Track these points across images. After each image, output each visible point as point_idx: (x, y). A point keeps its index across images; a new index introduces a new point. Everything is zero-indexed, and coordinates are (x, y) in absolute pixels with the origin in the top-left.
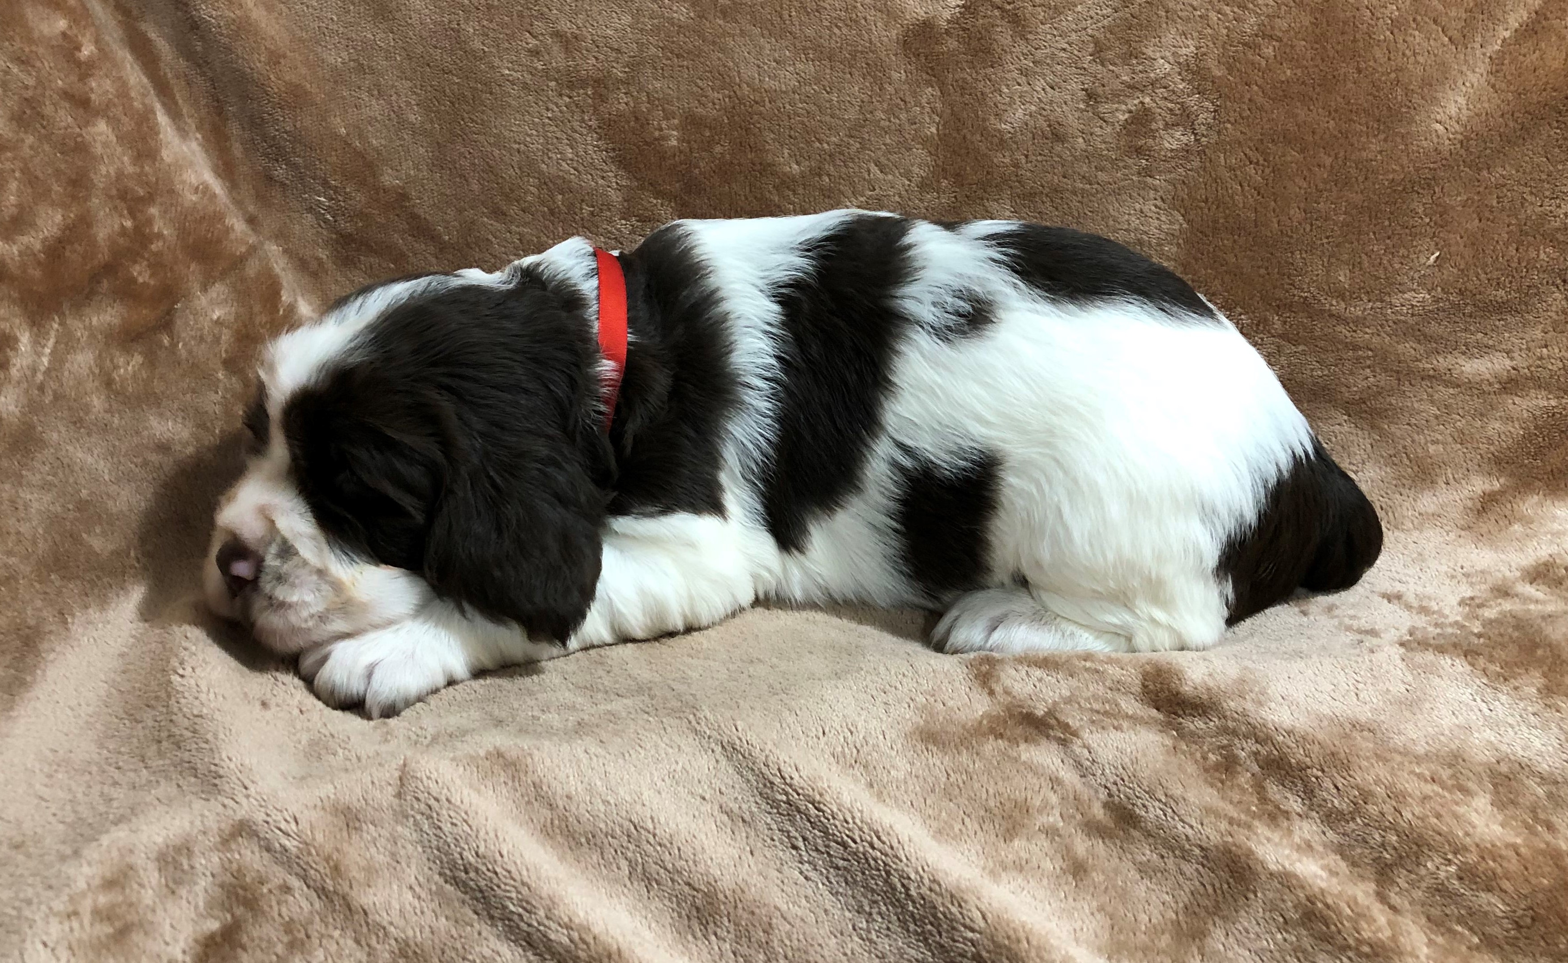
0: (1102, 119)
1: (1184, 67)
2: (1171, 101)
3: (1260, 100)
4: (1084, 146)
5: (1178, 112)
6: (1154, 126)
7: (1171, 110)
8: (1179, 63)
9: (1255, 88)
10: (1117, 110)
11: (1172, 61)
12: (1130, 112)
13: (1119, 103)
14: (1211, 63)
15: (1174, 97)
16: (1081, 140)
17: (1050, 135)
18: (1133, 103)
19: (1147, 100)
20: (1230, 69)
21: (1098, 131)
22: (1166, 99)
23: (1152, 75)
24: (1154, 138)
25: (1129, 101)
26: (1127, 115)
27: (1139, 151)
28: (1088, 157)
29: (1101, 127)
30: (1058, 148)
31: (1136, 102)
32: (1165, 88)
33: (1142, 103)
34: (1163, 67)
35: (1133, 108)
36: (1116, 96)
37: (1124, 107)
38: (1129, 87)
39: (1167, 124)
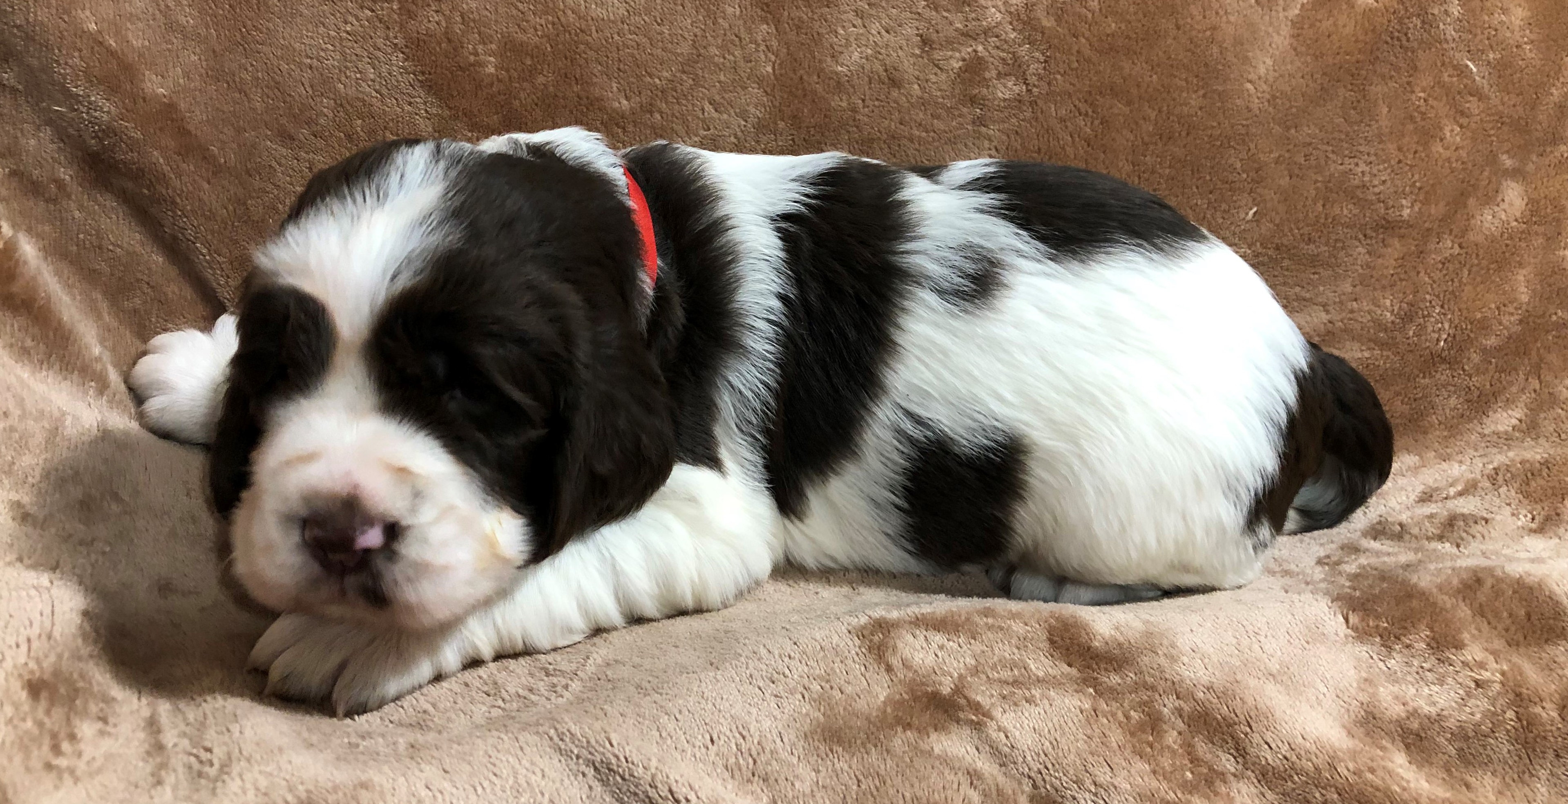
0: (937, 66)
1: (1015, 16)
2: (1003, 51)
3: (1087, 52)
4: (919, 93)
5: (1010, 62)
6: (987, 75)
7: (1003, 59)
8: (1011, 13)
9: (1083, 40)
10: (951, 57)
11: (1003, 10)
12: (964, 60)
13: (952, 50)
14: (1040, 13)
15: (1005, 47)
16: (916, 87)
17: (886, 80)
18: (966, 51)
19: (980, 48)
20: (1059, 20)
21: (933, 78)
22: (998, 48)
23: (984, 23)
24: (988, 87)
25: (963, 49)
26: (961, 63)
27: (973, 100)
28: (923, 103)
29: (936, 74)
30: (895, 93)
31: (970, 50)
32: (997, 37)
33: (975, 51)
34: (994, 16)
35: (967, 57)
36: (950, 43)
37: (957, 55)
38: (963, 34)
39: (999, 74)
